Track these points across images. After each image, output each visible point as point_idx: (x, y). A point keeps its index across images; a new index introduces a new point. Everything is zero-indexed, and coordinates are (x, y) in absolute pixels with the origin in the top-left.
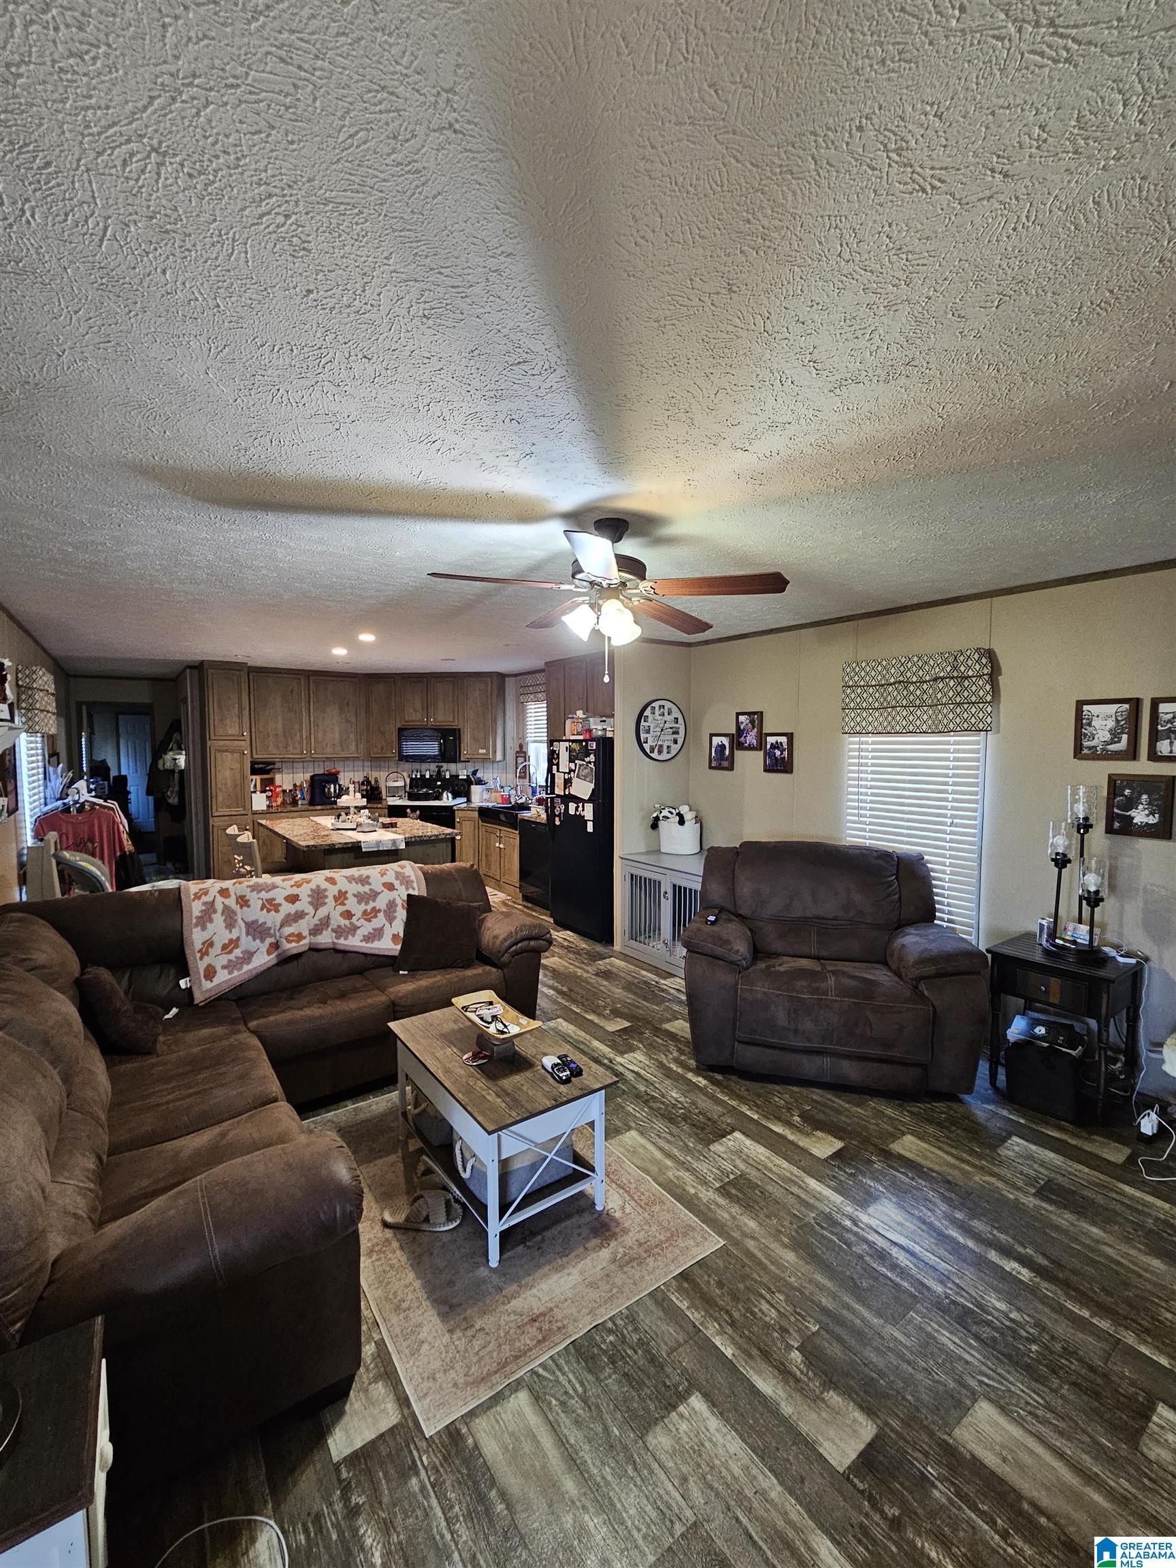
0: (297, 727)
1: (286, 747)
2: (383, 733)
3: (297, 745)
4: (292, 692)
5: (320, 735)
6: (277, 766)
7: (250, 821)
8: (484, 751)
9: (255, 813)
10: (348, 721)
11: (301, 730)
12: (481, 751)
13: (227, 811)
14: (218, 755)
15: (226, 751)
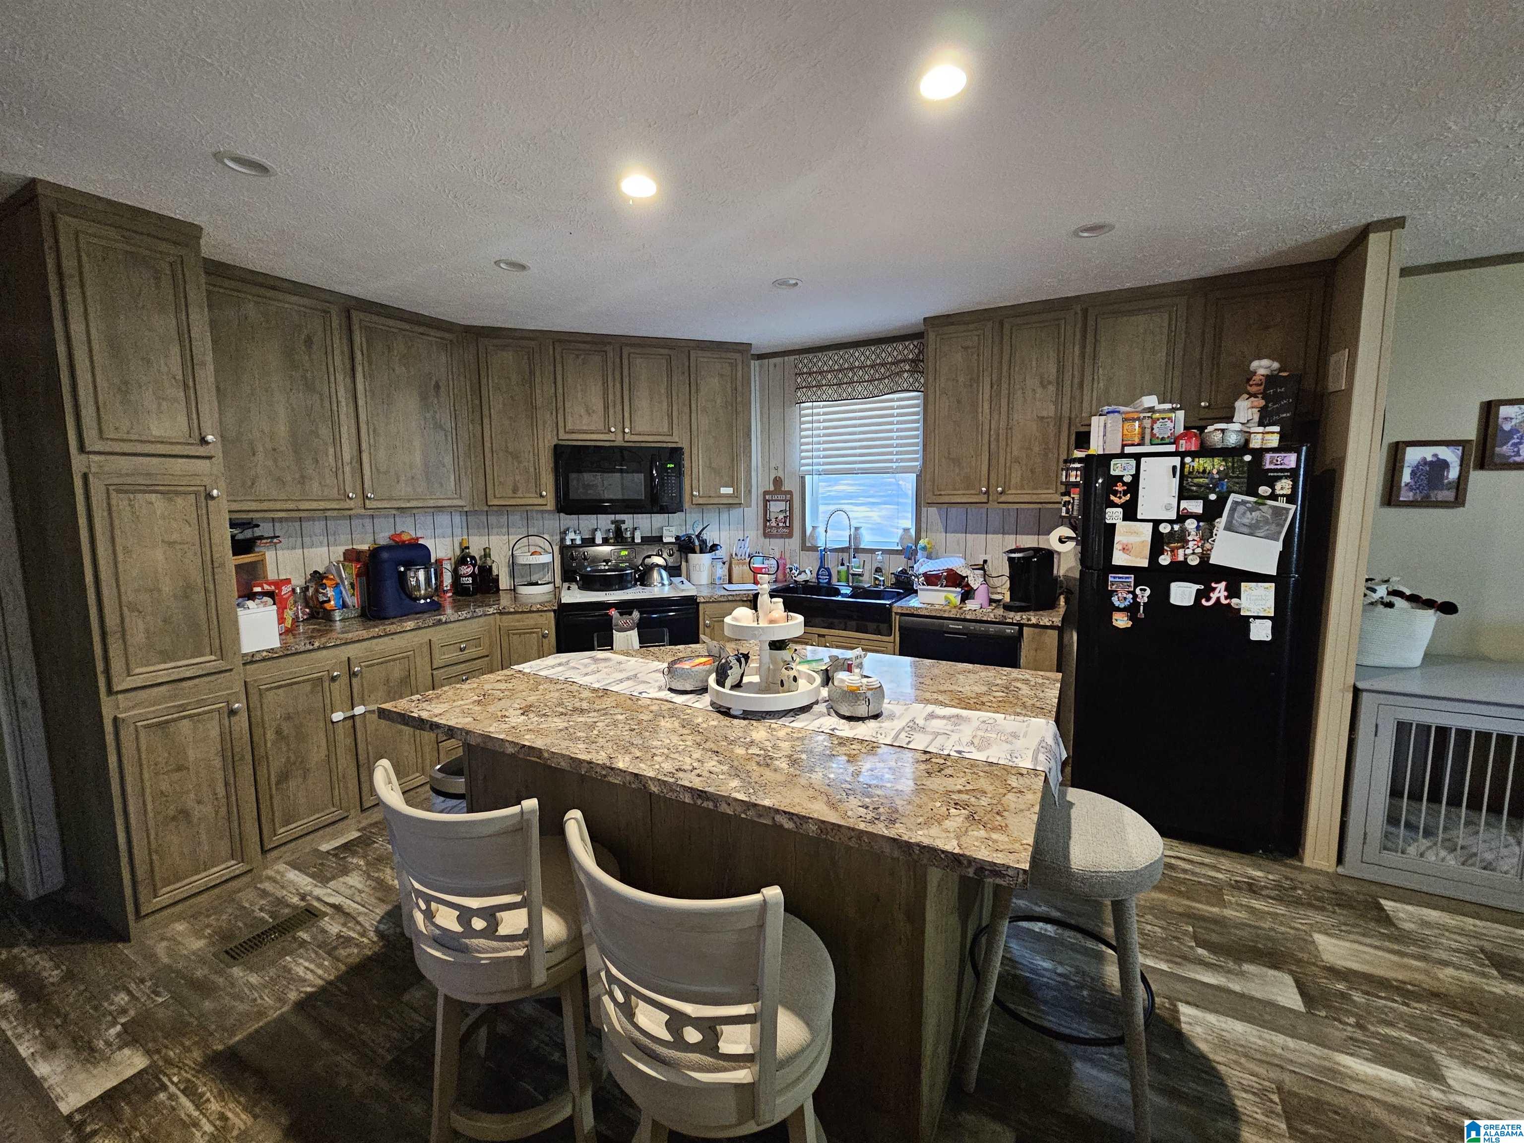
0: (324, 431)
1: (303, 480)
2: (516, 456)
3: (330, 480)
4: (309, 342)
5: (382, 454)
6: (265, 529)
7: (239, 687)
8: (729, 491)
9: (251, 660)
10: (438, 427)
11: (336, 441)
12: (725, 491)
13: (164, 670)
14: (120, 502)
15: (149, 489)
